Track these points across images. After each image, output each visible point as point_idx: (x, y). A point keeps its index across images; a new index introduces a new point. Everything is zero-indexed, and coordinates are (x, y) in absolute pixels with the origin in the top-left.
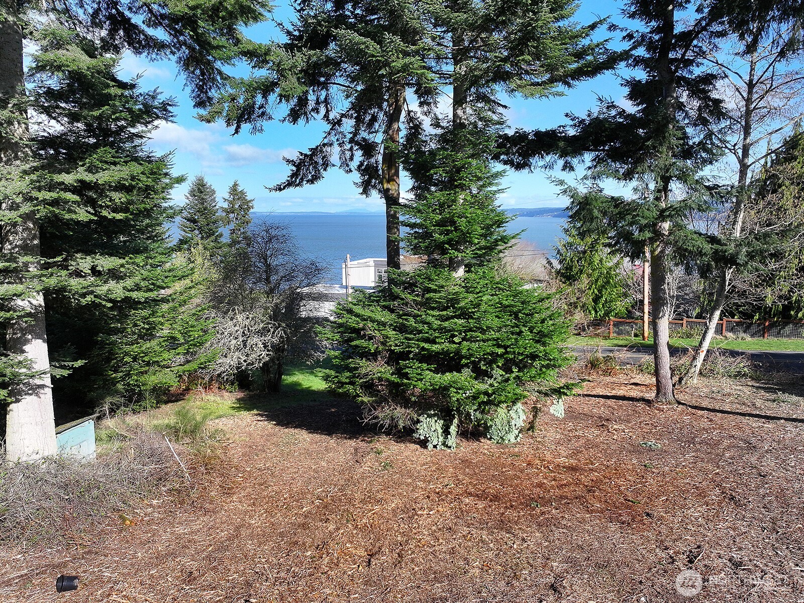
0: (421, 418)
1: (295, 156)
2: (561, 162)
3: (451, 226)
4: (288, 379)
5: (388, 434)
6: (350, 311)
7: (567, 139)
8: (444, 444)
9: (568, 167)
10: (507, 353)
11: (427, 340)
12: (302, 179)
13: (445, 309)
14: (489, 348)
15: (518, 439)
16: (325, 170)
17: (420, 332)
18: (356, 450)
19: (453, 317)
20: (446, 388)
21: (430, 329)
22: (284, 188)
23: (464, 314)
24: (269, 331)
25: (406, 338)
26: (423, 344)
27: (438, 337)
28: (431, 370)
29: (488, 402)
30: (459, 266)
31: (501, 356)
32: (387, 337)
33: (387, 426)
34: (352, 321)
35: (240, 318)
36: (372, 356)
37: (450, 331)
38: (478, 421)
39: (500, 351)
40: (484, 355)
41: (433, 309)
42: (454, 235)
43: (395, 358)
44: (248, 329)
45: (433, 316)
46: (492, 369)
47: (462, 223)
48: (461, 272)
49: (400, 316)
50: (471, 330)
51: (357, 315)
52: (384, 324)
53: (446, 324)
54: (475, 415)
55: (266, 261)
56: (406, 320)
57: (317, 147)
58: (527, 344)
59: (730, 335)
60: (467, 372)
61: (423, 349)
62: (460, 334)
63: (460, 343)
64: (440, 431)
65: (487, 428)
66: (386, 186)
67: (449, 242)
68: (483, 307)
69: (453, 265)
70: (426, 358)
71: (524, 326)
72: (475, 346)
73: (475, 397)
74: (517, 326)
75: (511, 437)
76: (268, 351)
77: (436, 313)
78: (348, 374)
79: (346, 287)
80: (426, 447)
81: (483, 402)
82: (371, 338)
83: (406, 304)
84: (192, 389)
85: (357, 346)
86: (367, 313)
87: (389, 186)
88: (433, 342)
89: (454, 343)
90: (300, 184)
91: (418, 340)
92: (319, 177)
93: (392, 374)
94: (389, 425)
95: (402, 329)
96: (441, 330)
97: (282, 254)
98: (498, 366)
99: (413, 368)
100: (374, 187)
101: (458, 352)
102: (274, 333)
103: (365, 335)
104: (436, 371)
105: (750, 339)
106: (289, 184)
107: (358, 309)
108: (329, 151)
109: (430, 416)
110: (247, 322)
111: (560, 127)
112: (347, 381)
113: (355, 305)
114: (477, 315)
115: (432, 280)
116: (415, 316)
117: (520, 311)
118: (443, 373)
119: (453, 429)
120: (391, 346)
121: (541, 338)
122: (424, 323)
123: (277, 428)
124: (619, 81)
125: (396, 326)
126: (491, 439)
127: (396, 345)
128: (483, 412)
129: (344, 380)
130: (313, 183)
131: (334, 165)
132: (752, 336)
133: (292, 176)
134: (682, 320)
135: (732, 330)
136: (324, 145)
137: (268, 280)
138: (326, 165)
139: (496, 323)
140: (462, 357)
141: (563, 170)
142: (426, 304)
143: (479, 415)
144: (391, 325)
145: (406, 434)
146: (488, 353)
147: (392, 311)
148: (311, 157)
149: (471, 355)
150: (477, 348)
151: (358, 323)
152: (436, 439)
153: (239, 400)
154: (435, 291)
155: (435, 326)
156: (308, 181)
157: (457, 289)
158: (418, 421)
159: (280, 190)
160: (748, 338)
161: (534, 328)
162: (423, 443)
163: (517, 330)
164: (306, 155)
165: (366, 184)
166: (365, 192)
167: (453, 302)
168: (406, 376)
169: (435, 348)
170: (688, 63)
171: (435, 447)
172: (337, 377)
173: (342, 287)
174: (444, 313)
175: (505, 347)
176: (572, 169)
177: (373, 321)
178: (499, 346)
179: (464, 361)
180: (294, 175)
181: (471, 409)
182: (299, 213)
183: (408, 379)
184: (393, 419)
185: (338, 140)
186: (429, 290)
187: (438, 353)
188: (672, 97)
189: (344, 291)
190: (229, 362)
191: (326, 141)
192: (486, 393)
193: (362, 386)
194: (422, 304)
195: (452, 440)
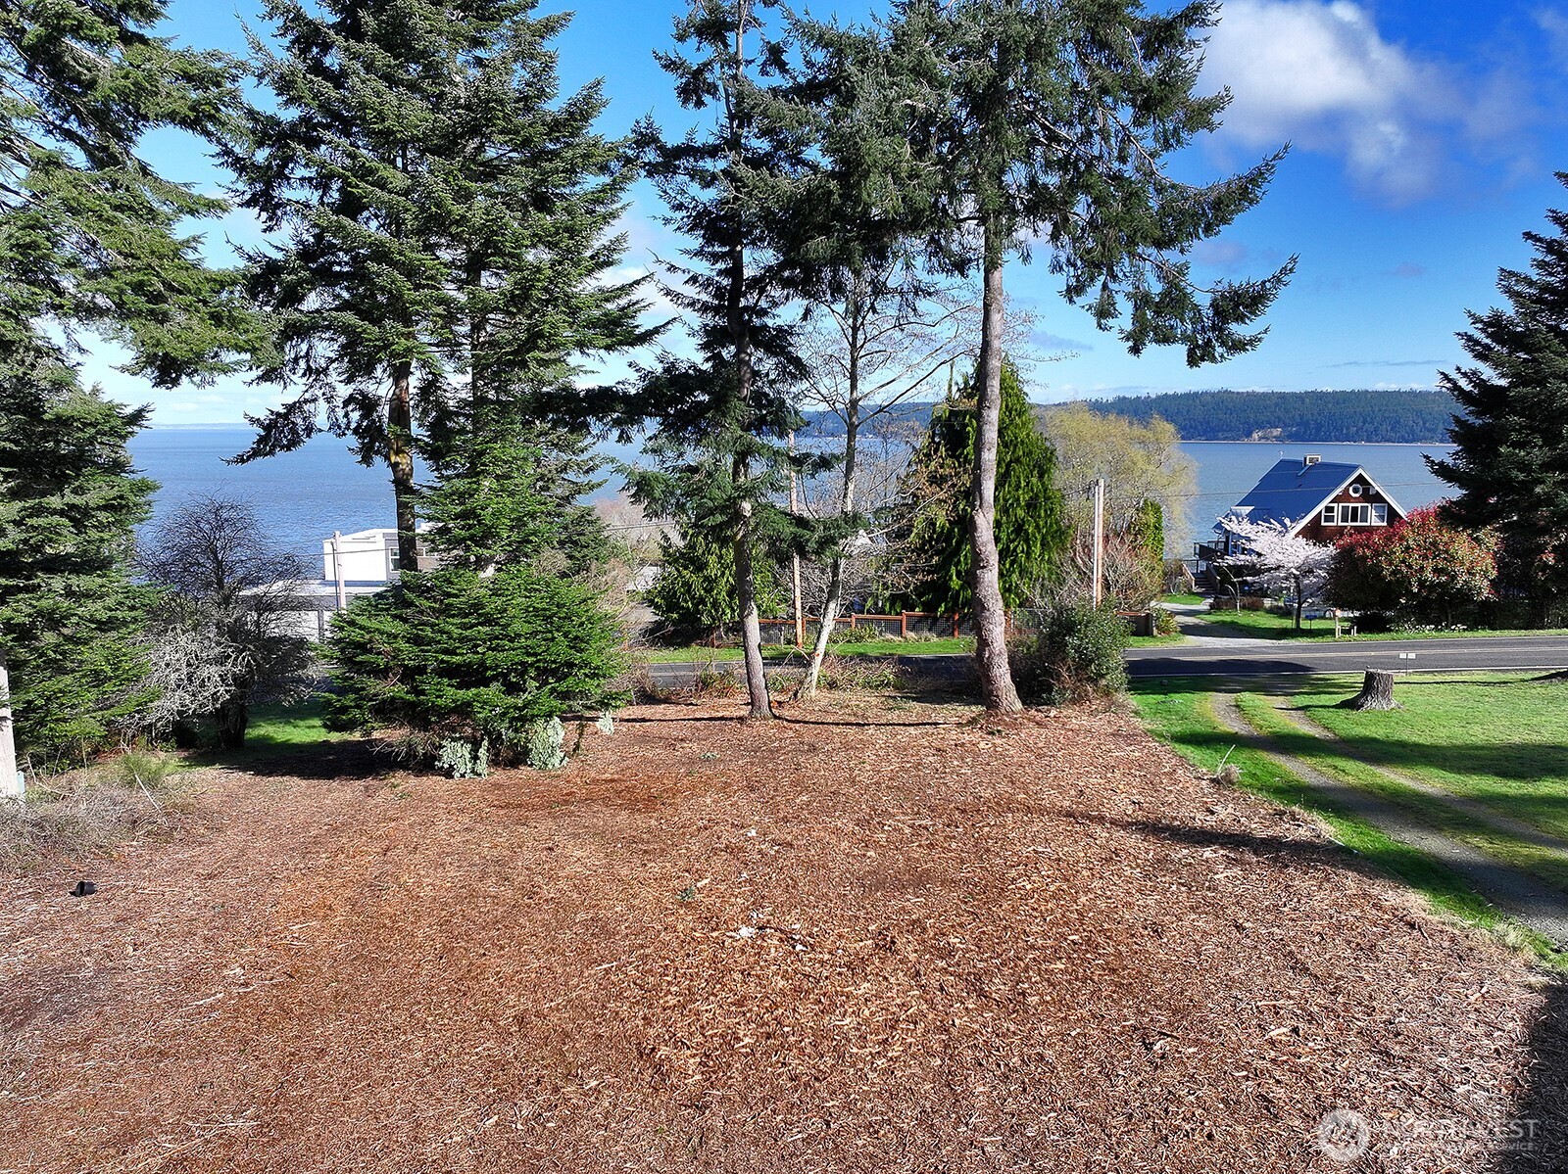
0: (444, 743)
1: (262, 415)
2: (616, 433)
3: (473, 519)
4: (252, 733)
5: (405, 768)
6: (352, 623)
7: (626, 398)
8: (473, 771)
9: (624, 438)
10: (538, 661)
11: (446, 652)
12: (274, 446)
13: (466, 616)
14: (518, 657)
15: (564, 763)
16: (308, 436)
17: (439, 642)
18: (366, 788)
19: (476, 625)
20: (469, 704)
21: (450, 638)
22: (249, 458)
23: (489, 621)
24: (229, 656)
25: (422, 651)
26: (441, 657)
27: (459, 648)
28: (452, 686)
29: (522, 719)
30: (487, 565)
31: (532, 665)
32: (399, 650)
33: (403, 754)
34: (356, 635)
35: (183, 640)
36: (381, 673)
37: (472, 640)
38: (511, 740)
39: (530, 660)
40: (512, 665)
41: (453, 616)
42: (477, 531)
43: (409, 675)
44: (196, 656)
45: (453, 624)
46: (525, 682)
47: (487, 515)
48: (490, 571)
49: (415, 626)
50: (497, 638)
51: (362, 628)
52: (396, 637)
53: (467, 633)
54: (507, 734)
55: (216, 557)
56: (421, 630)
57: (295, 403)
58: (561, 649)
59: (911, 635)
60: (495, 686)
61: (442, 661)
62: (485, 643)
63: (484, 654)
64: (468, 756)
65: (526, 752)
66: (393, 459)
67: (472, 538)
68: (511, 612)
69: (481, 563)
70: (447, 671)
71: (557, 631)
72: (501, 656)
73: (504, 714)
74: (551, 632)
75: (556, 761)
76: (227, 685)
77: (455, 621)
78: (353, 696)
79: (336, 584)
80: (453, 777)
81: (514, 719)
82: (379, 653)
83: (422, 612)
84: (104, 752)
85: (361, 663)
86: (374, 624)
87: (398, 459)
88: (453, 653)
89: (478, 653)
90: (271, 453)
91: (436, 652)
92: (299, 443)
93: (407, 693)
94: (406, 753)
95: (417, 641)
96: (462, 639)
97: (239, 544)
98: (531, 678)
99: (430, 684)
100: (377, 453)
101: (482, 663)
102: (236, 659)
103: (372, 648)
104: (459, 687)
105: (936, 639)
106: (256, 453)
107: (362, 620)
108: (312, 410)
109: (454, 740)
110: (194, 647)
111: (619, 383)
112: (353, 704)
113: (358, 615)
114: (503, 622)
115: (452, 583)
116: (433, 625)
117: (554, 615)
118: (468, 689)
119: (482, 752)
120: (404, 660)
121: (576, 644)
122: (442, 632)
123: (258, 779)
124: (686, 329)
125: (409, 638)
126: (532, 764)
127: (410, 659)
128: (516, 731)
129: (348, 703)
130: (289, 449)
131: (320, 431)
132: (939, 635)
133: (259, 442)
134: (850, 617)
135: (913, 628)
136: (306, 401)
137: (220, 583)
138: (309, 430)
139: (526, 628)
140: (487, 669)
141: (618, 441)
142: (446, 611)
143: (511, 734)
144: (404, 637)
145: (426, 765)
146: (516, 663)
147: (405, 621)
148: (285, 416)
149: (497, 666)
150: (504, 658)
151: (363, 636)
152: (463, 766)
153: (185, 759)
154: (456, 596)
155: (455, 636)
156: (282, 448)
157: (483, 591)
158: (441, 747)
159: (243, 461)
160: (935, 639)
161: (570, 632)
162: (448, 773)
163: (549, 635)
164: (278, 415)
165: (366, 451)
166: (366, 460)
167: (477, 606)
168: (423, 692)
169: (456, 659)
170: (763, 313)
171: (463, 776)
172: (339, 701)
173: (325, 583)
174: (467, 620)
175: (535, 655)
176: (629, 439)
177: (382, 633)
178: (529, 655)
179: (489, 673)
180: (262, 440)
181: (503, 728)
182: (215, 425)
183: (424, 695)
184: (410, 746)
185: (324, 394)
186: (449, 595)
187: (459, 665)
188: (746, 353)
189: (330, 590)
190: (168, 706)
191: (307, 396)
192: (516, 708)
193: (371, 710)
194: (441, 612)
195: (482, 766)
